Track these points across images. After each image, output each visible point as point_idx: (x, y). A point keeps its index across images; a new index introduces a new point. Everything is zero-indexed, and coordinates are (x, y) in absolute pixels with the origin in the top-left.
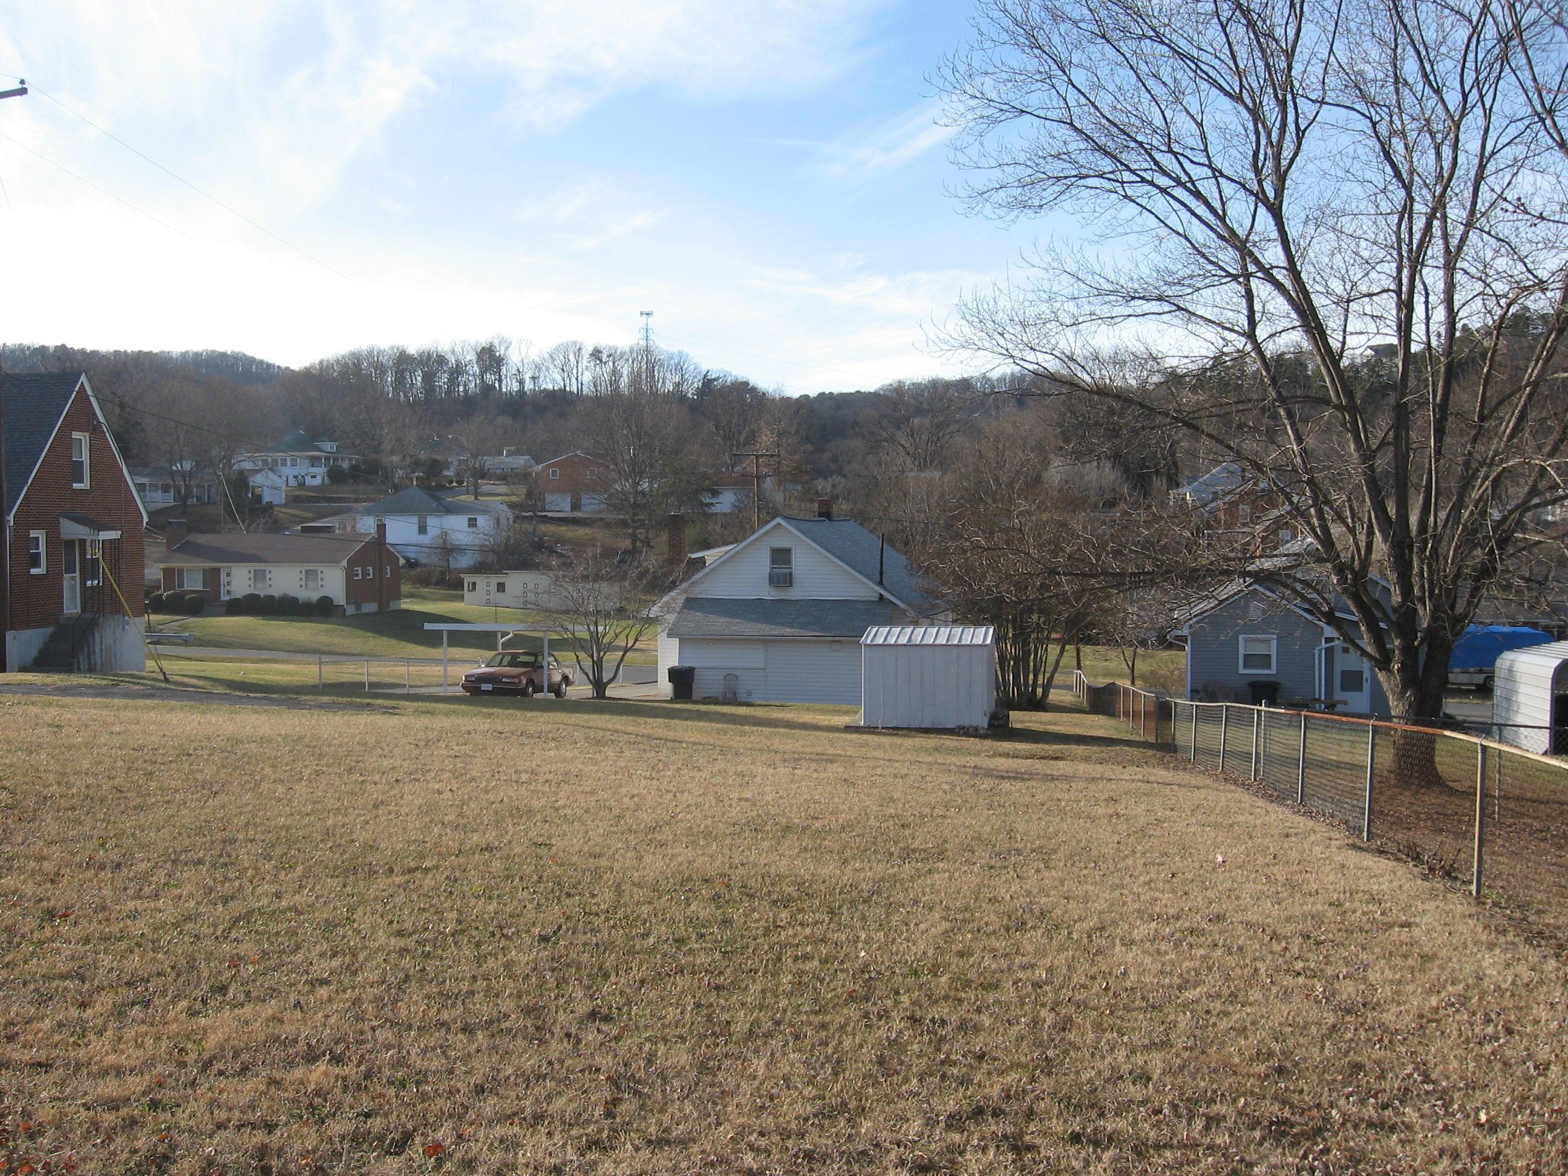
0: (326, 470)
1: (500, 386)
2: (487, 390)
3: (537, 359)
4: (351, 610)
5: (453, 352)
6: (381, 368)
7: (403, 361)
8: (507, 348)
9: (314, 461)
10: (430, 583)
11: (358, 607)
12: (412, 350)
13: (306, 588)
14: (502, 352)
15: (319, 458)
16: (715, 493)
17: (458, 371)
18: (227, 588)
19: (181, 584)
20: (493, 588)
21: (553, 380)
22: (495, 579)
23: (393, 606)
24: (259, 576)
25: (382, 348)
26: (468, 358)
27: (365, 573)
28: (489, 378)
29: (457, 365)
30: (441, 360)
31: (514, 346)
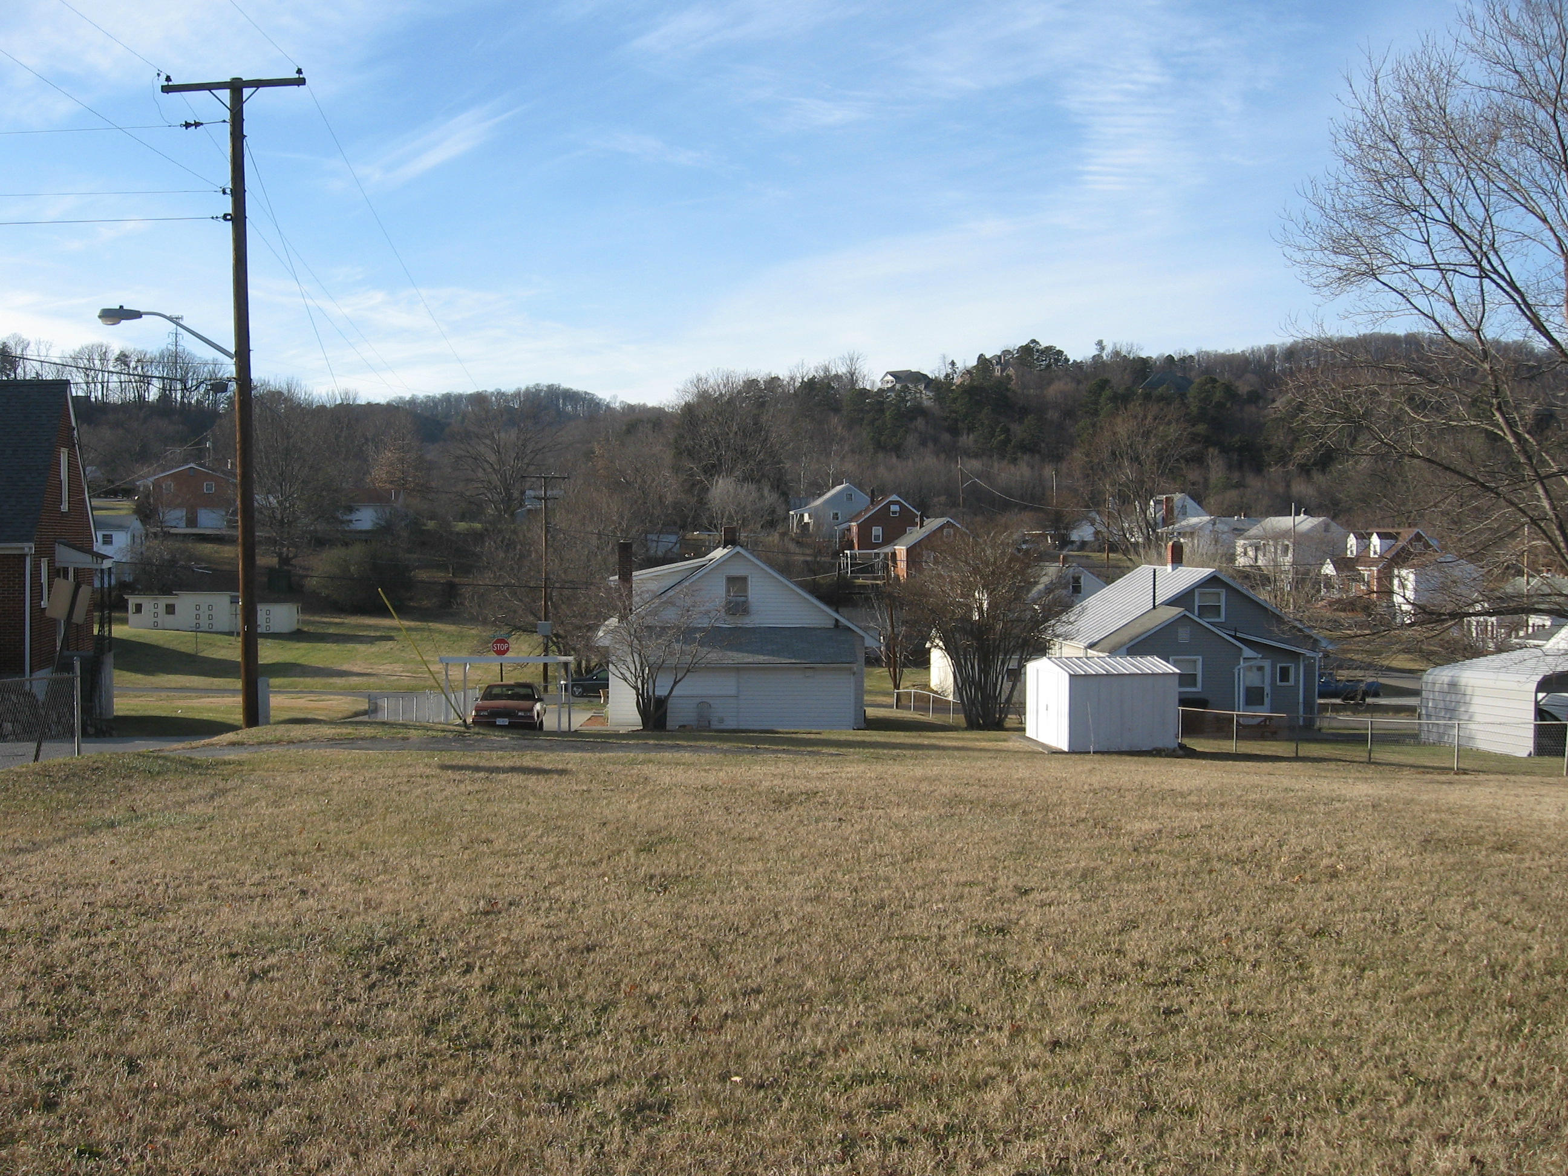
16: (350, 510)
20: (162, 609)
22: (164, 601)
31: (32, 346)
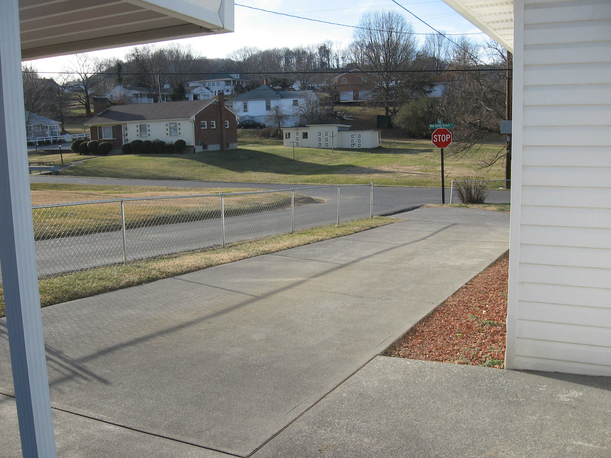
0: (233, 87)
1: (329, 62)
2: (323, 64)
3: (344, 49)
4: (199, 149)
5: (309, 48)
6: (279, 58)
7: (288, 54)
8: (331, 46)
9: (228, 83)
10: (270, 136)
11: (205, 147)
12: (292, 48)
13: (170, 135)
14: (329, 47)
15: (230, 81)
16: (432, 86)
17: (311, 57)
18: (126, 137)
19: (101, 137)
20: (301, 135)
21: (351, 60)
22: (302, 131)
23: (233, 146)
24: (142, 129)
25: (279, 49)
26: (315, 52)
27: (210, 125)
28: (325, 60)
29: (311, 55)
30: (304, 53)
31: (334, 44)
